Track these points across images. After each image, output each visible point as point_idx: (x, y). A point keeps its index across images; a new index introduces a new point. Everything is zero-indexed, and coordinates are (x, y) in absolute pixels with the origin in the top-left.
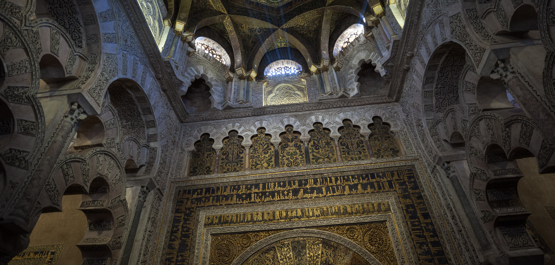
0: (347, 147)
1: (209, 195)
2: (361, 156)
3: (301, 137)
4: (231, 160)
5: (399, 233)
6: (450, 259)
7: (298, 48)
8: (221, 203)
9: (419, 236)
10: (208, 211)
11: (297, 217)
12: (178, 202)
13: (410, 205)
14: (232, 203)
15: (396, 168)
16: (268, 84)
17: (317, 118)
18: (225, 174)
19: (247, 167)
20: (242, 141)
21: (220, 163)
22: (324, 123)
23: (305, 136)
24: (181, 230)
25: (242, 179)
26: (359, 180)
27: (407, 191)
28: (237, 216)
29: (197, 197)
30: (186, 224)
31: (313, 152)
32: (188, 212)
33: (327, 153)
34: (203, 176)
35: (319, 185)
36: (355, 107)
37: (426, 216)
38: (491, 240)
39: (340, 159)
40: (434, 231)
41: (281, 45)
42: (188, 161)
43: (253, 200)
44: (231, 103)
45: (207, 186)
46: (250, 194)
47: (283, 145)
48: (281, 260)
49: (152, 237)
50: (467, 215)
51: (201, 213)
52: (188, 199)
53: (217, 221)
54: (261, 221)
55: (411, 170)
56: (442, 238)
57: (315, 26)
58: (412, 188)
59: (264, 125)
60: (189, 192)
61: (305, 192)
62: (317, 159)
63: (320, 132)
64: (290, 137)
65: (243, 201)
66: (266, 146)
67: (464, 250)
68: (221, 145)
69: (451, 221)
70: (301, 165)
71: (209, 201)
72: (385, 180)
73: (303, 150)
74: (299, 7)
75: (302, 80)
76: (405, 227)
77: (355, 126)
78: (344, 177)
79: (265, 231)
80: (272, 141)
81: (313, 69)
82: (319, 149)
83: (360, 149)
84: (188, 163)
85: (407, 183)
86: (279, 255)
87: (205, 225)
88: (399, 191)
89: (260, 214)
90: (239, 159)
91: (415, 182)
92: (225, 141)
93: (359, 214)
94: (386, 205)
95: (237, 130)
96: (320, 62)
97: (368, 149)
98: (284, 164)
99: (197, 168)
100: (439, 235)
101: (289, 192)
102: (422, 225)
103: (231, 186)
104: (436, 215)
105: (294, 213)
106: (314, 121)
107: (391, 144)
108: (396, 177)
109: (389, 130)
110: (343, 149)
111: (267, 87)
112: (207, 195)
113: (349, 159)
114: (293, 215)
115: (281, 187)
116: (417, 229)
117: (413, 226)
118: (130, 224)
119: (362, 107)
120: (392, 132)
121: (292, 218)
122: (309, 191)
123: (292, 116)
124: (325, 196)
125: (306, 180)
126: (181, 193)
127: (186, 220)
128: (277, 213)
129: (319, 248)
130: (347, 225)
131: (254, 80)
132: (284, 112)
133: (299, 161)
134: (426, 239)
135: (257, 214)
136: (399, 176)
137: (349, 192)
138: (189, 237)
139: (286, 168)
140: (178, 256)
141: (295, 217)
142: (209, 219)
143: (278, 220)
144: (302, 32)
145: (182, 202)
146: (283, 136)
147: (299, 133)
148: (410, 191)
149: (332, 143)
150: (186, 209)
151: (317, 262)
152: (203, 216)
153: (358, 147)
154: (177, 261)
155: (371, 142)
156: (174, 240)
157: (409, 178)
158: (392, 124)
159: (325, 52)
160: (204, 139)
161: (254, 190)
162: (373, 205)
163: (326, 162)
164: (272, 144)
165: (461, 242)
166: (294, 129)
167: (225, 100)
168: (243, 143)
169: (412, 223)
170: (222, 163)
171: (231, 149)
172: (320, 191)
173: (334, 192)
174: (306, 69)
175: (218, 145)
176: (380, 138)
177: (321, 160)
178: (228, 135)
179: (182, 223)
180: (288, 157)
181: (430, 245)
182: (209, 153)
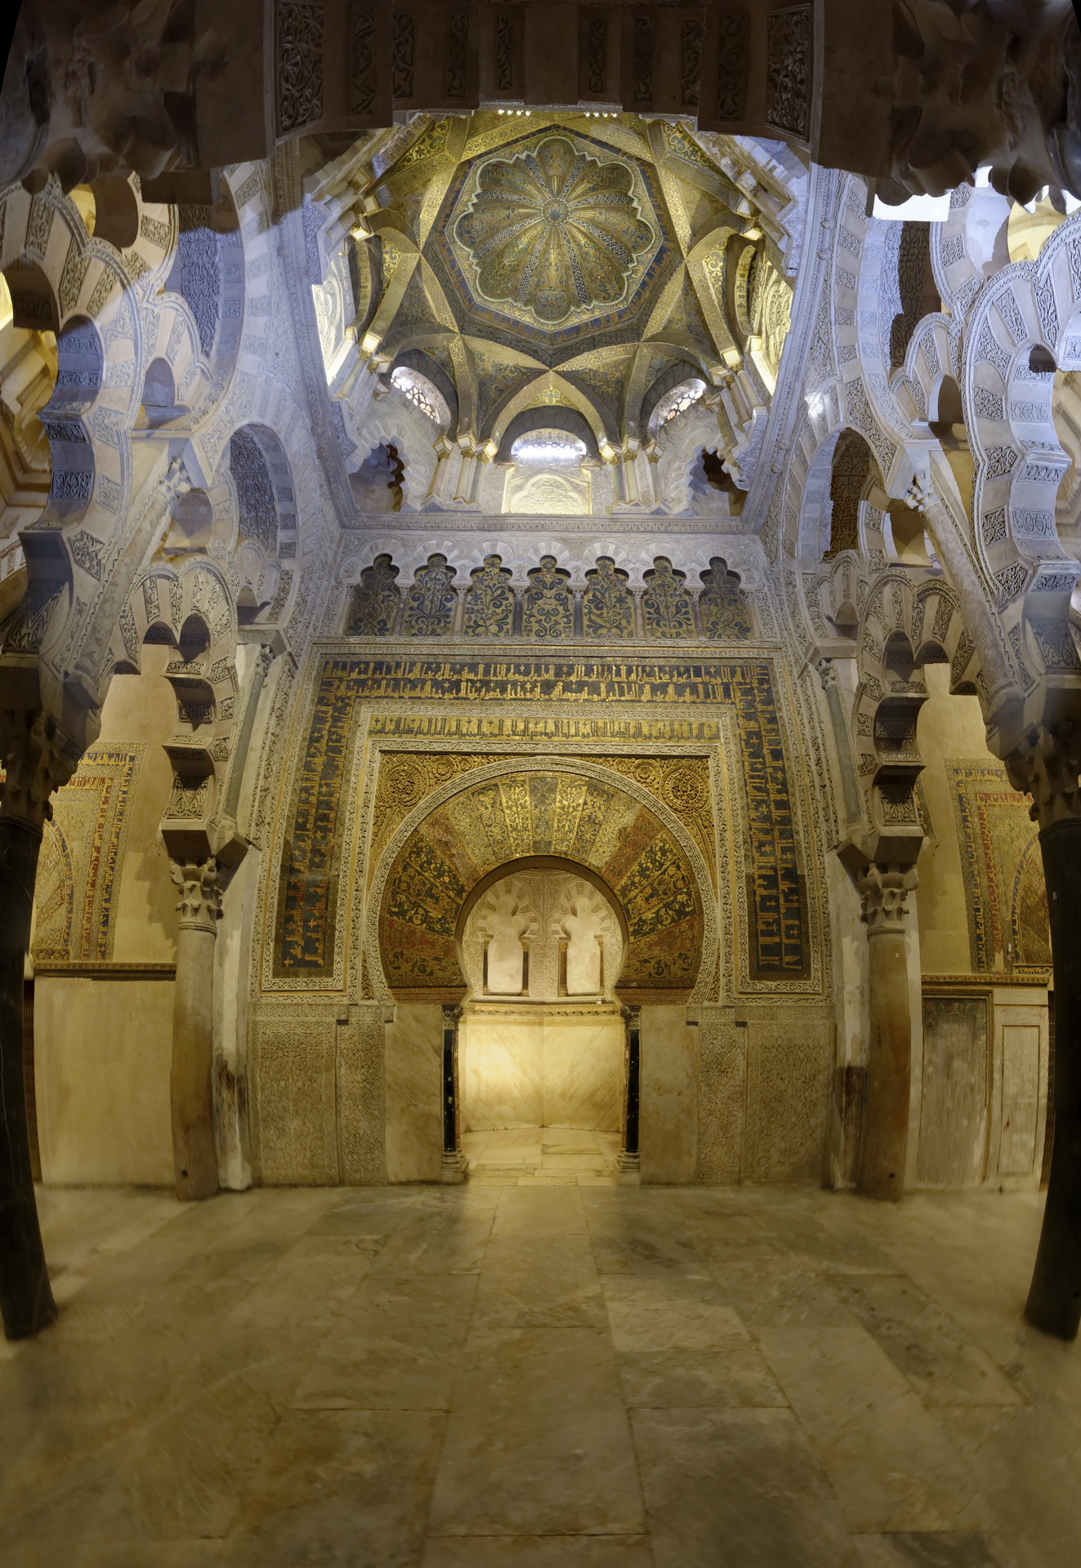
0: (657, 611)
1: (380, 677)
2: (681, 630)
3: (570, 582)
4: (427, 612)
5: (726, 781)
6: (797, 833)
7: (582, 410)
8: (402, 694)
9: (759, 789)
10: (377, 706)
11: (546, 734)
12: (323, 683)
13: (755, 733)
14: (423, 696)
15: (741, 662)
16: (516, 471)
17: (605, 548)
18: (414, 638)
19: (457, 627)
20: (452, 577)
21: (406, 615)
22: (617, 559)
23: (578, 581)
24: (326, 737)
25: (446, 651)
26: (672, 676)
27: (754, 707)
28: (430, 721)
29: (358, 677)
30: (336, 727)
31: (590, 613)
32: (340, 704)
33: (618, 617)
34: (371, 638)
35: (594, 678)
36: (678, 536)
37: (777, 755)
38: (863, 806)
39: (641, 633)
40: (784, 783)
41: (551, 400)
42: (347, 605)
43: (462, 694)
44: (438, 500)
45: (378, 658)
46: (459, 682)
47: (534, 595)
48: (508, 808)
49: (278, 746)
50: (840, 760)
51: (363, 709)
52: (341, 680)
53: (392, 727)
54: (475, 735)
55: (765, 668)
56: (793, 795)
57: (618, 375)
58: (763, 702)
59: (498, 552)
60: (344, 668)
61: (567, 688)
62: (596, 628)
63: (608, 576)
64: (548, 579)
65: (443, 693)
66: (499, 592)
67: (822, 818)
68: (412, 581)
69: (814, 768)
70: (563, 635)
71: (379, 687)
72: (719, 681)
73: (571, 608)
74: (593, 338)
75: (585, 471)
76: (738, 771)
77: (677, 573)
78: (644, 667)
79: (482, 754)
80: (512, 582)
81: (607, 452)
82: (601, 608)
83: (680, 617)
84: (346, 608)
85: (756, 692)
86: (504, 801)
87: (371, 732)
88: (740, 705)
89: (475, 723)
90: (443, 613)
91: (769, 691)
92: (419, 573)
93: (662, 740)
94: (714, 728)
95: (446, 554)
96: (622, 441)
97: (696, 619)
98: (531, 631)
99: (361, 620)
100: (790, 790)
101: (534, 686)
102: (768, 770)
103: (423, 663)
104: (792, 754)
105: (540, 727)
106: (599, 554)
107: (738, 614)
108: (738, 678)
109: (737, 586)
110: (649, 613)
111: (513, 477)
112: (377, 676)
113: (659, 634)
114: (539, 730)
115: (520, 673)
116: (758, 777)
117: (753, 770)
118: (242, 717)
119: (693, 536)
120: (742, 592)
121: (535, 734)
122: (574, 686)
123: (557, 539)
124: (604, 700)
125: (571, 667)
126: (330, 666)
127: (336, 720)
128: (508, 724)
129: (580, 794)
130: (637, 757)
131: (491, 460)
132: (543, 528)
133: (560, 627)
134: (768, 795)
135: (469, 722)
136: (743, 678)
137: (649, 697)
138: (341, 752)
139: (533, 638)
140: (321, 786)
141: (541, 734)
142: (377, 721)
143: (509, 735)
144: (593, 382)
145: (331, 685)
146: (535, 575)
147: (568, 574)
148: (759, 706)
149: (629, 599)
150: (337, 699)
151: (574, 817)
152: (366, 714)
153: (677, 613)
154: (320, 793)
155: (704, 607)
156: (313, 756)
157: (761, 682)
158: (743, 576)
159: (632, 424)
160: (380, 565)
161: (467, 675)
162: (690, 725)
163: (614, 635)
164: (511, 590)
165: (821, 806)
166: (559, 566)
167: (429, 494)
168: (455, 582)
169: (752, 764)
170: (410, 616)
171: (429, 589)
172: (594, 689)
173: (622, 694)
174: (594, 451)
175: (405, 580)
176: (719, 600)
177: (604, 631)
178: (425, 563)
179: (329, 724)
180: (539, 617)
181: (772, 806)
182: (387, 593)
